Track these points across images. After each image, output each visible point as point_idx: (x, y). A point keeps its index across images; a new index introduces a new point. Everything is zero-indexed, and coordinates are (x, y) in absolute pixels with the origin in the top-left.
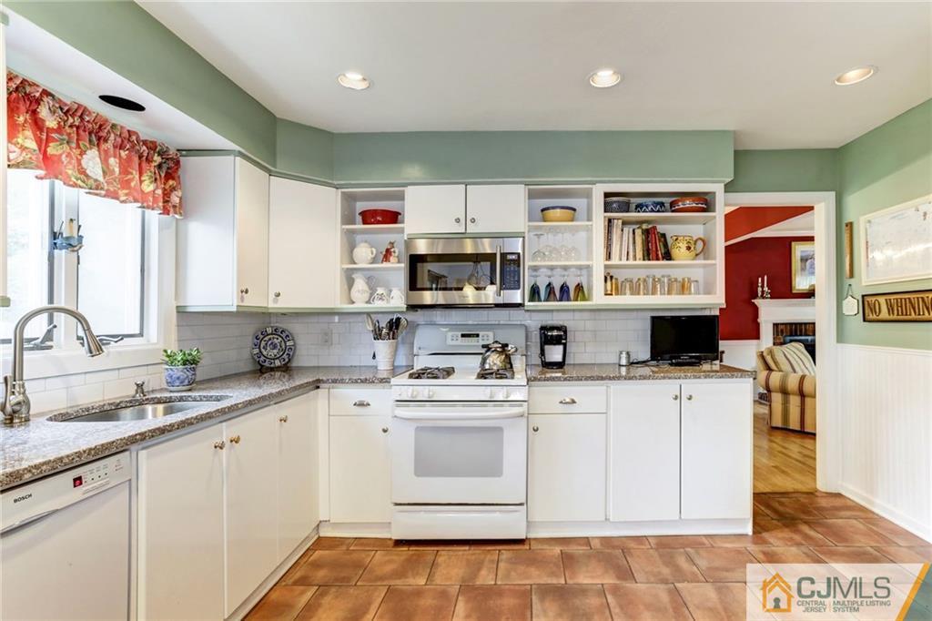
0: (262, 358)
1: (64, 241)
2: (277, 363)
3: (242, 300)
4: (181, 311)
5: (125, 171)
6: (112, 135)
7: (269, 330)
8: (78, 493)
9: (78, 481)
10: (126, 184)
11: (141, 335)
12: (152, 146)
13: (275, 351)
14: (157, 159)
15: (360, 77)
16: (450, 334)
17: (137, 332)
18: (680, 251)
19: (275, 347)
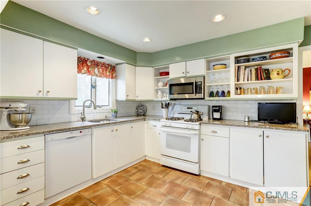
0: (138, 112)
1: (93, 87)
2: (142, 114)
3: (127, 98)
4: (116, 100)
5: (103, 71)
6: (100, 64)
7: (140, 105)
8: (81, 134)
9: (81, 132)
10: (103, 74)
11: (109, 106)
12: (108, 65)
13: (141, 111)
14: (110, 67)
15: (148, 39)
16: (184, 107)
17: (108, 105)
18: (273, 75)
19: (141, 110)
